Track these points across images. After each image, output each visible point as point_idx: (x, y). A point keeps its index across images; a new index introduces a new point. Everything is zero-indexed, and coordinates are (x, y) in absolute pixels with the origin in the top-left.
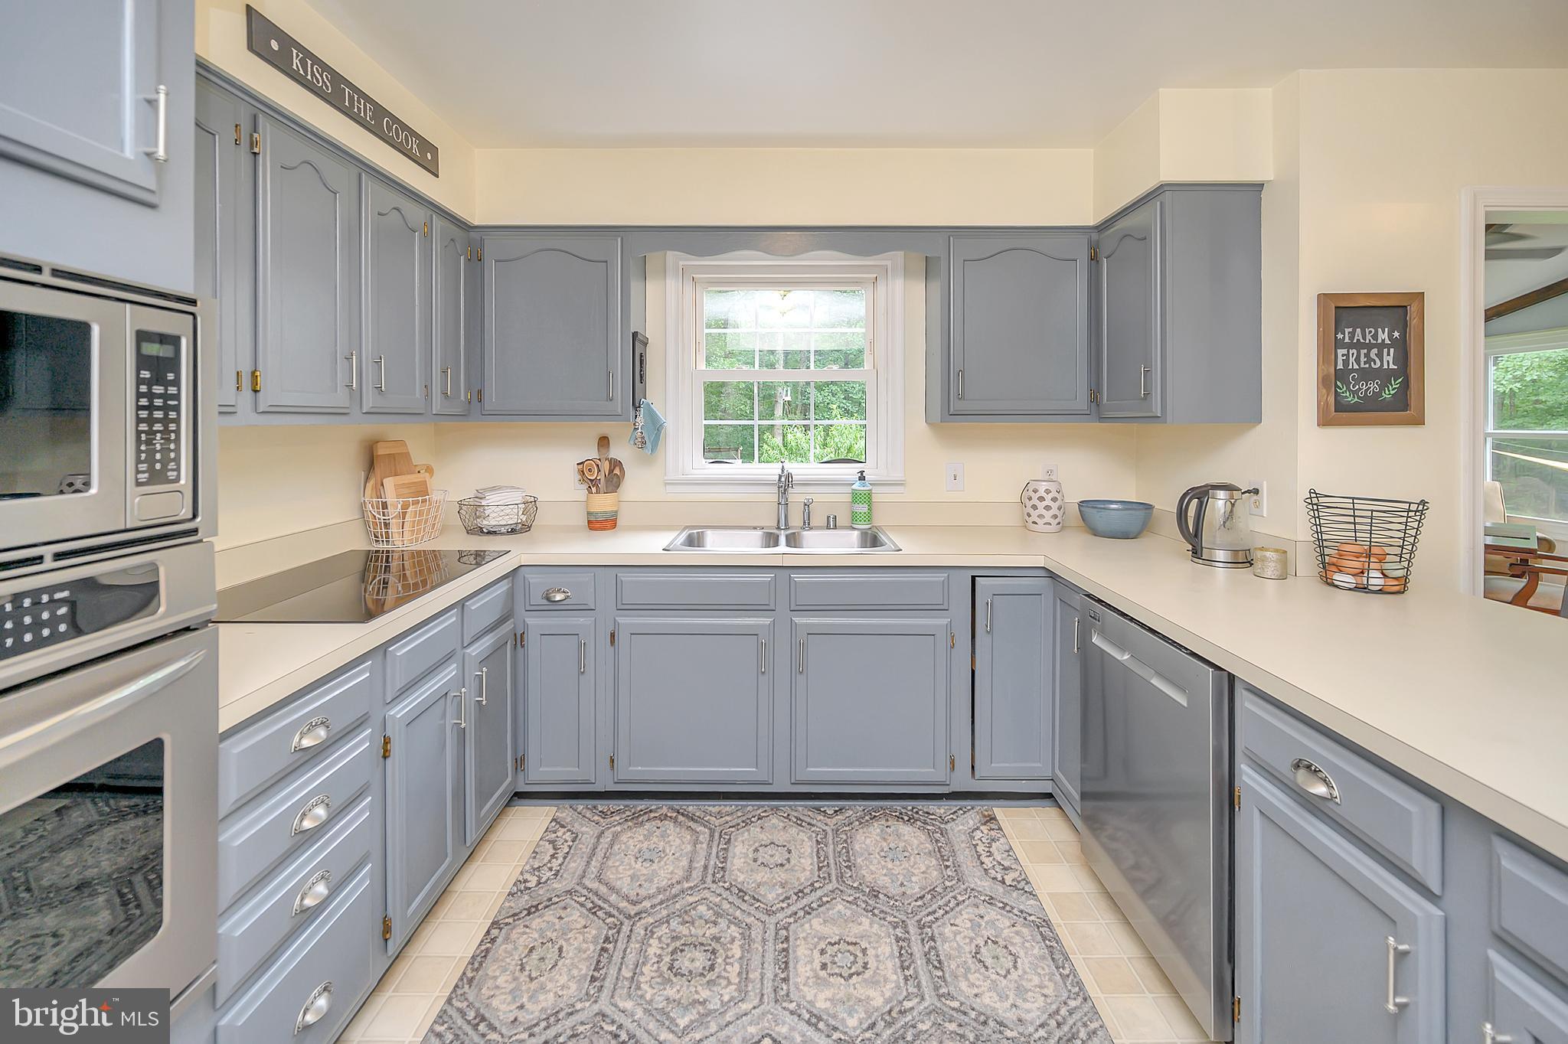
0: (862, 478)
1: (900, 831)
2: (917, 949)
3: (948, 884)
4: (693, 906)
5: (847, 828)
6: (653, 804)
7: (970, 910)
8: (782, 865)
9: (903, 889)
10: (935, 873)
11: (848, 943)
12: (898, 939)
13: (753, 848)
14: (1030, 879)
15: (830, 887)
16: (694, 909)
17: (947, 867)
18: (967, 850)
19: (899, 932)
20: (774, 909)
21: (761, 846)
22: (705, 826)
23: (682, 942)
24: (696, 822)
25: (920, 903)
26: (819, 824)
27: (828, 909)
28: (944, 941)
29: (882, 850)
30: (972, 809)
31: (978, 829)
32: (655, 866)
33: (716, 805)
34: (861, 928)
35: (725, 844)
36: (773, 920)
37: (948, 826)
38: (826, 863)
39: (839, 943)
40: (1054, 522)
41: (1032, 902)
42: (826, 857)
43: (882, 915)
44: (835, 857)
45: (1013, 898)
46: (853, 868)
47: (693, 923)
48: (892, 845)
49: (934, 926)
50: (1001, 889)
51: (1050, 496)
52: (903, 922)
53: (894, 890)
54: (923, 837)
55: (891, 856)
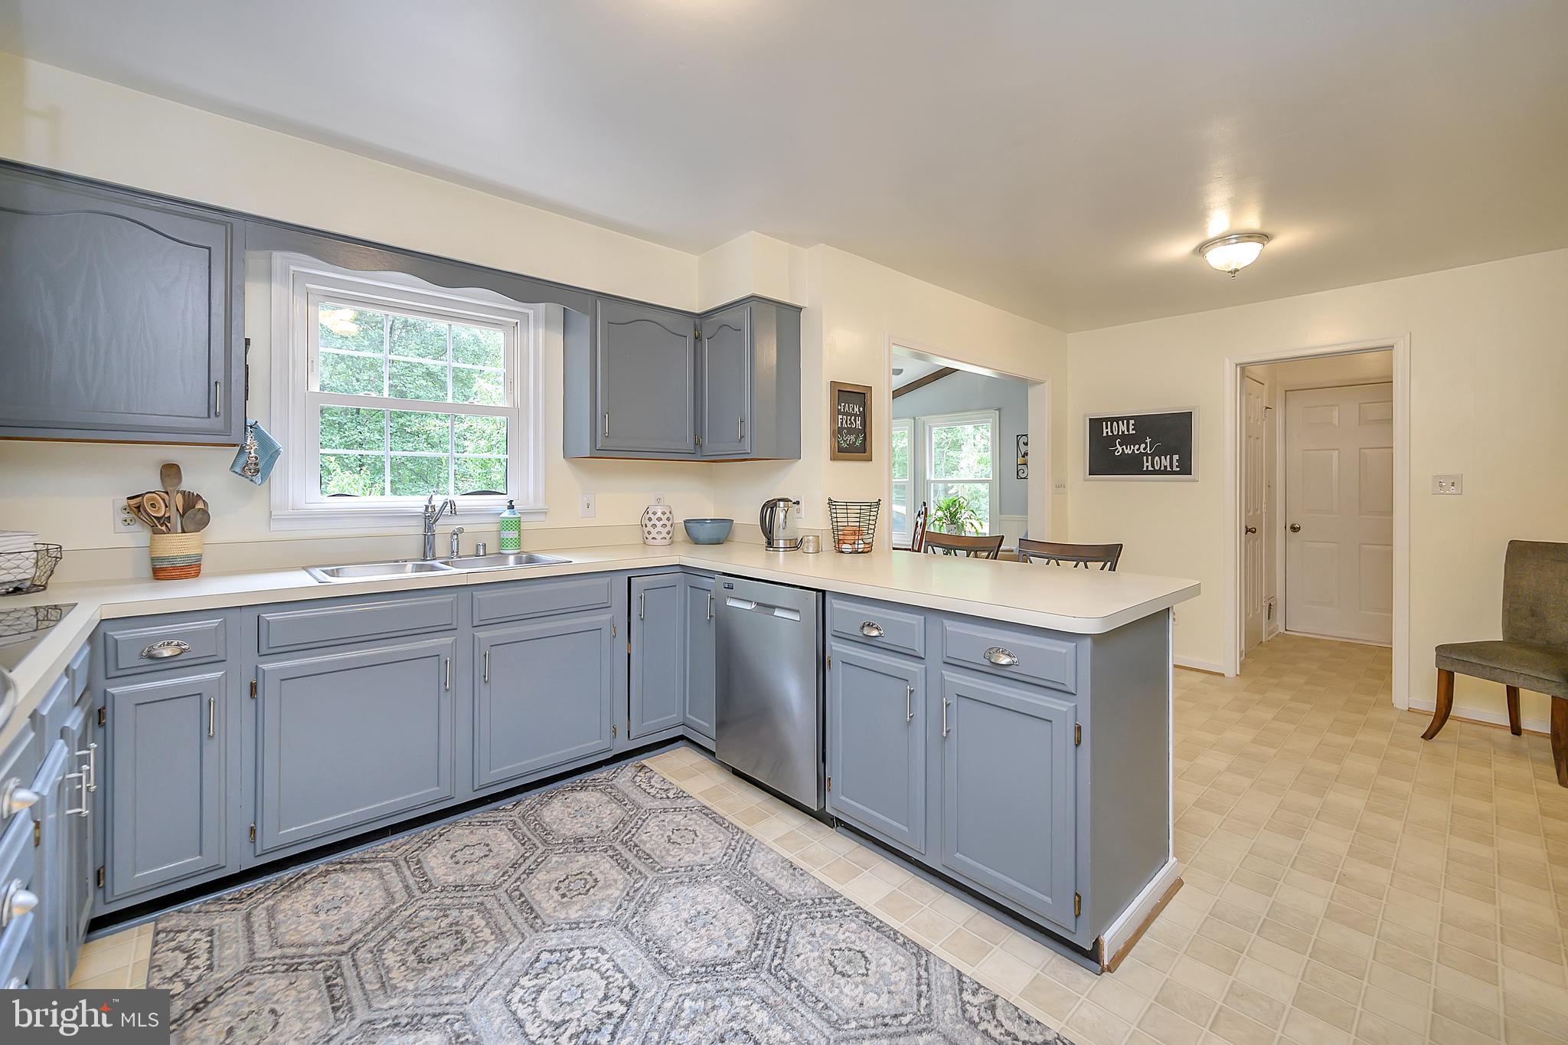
0: (511, 507)
1: (578, 798)
2: (628, 855)
3: (631, 813)
4: (416, 913)
5: (532, 812)
6: (304, 868)
7: (654, 820)
8: (486, 856)
9: (600, 829)
10: (619, 811)
11: (576, 875)
12: (612, 857)
13: (449, 856)
14: (684, 790)
15: (539, 851)
16: (416, 917)
17: (625, 805)
18: (635, 790)
19: (610, 853)
20: (497, 884)
21: (456, 852)
22: (384, 862)
23: (419, 941)
24: (370, 862)
25: (617, 831)
26: (504, 818)
27: (546, 864)
28: (645, 843)
29: (570, 814)
30: (627, 765)
31: (636, 776)
32: (344, 910)
33: (385, 843)
34: (580, 863)
35: (416, 865)
36: (501, 890)
37: (614, 782)
38: (526, 839)
39: (567, 878)
40: (668, 537)
41: (691, 801)
42: (524, 835)
43: (592, 850)
44: (532, 834)
45: (679, 803)
46: (551, 833)
47: (422, 925)
48: (577, 808)
49: (633, 839)
50: (668, 802)
51: (666, 516)
52: (610, 846)
53: (593, 832)
54: (598, 795)
55: (579, 815)
